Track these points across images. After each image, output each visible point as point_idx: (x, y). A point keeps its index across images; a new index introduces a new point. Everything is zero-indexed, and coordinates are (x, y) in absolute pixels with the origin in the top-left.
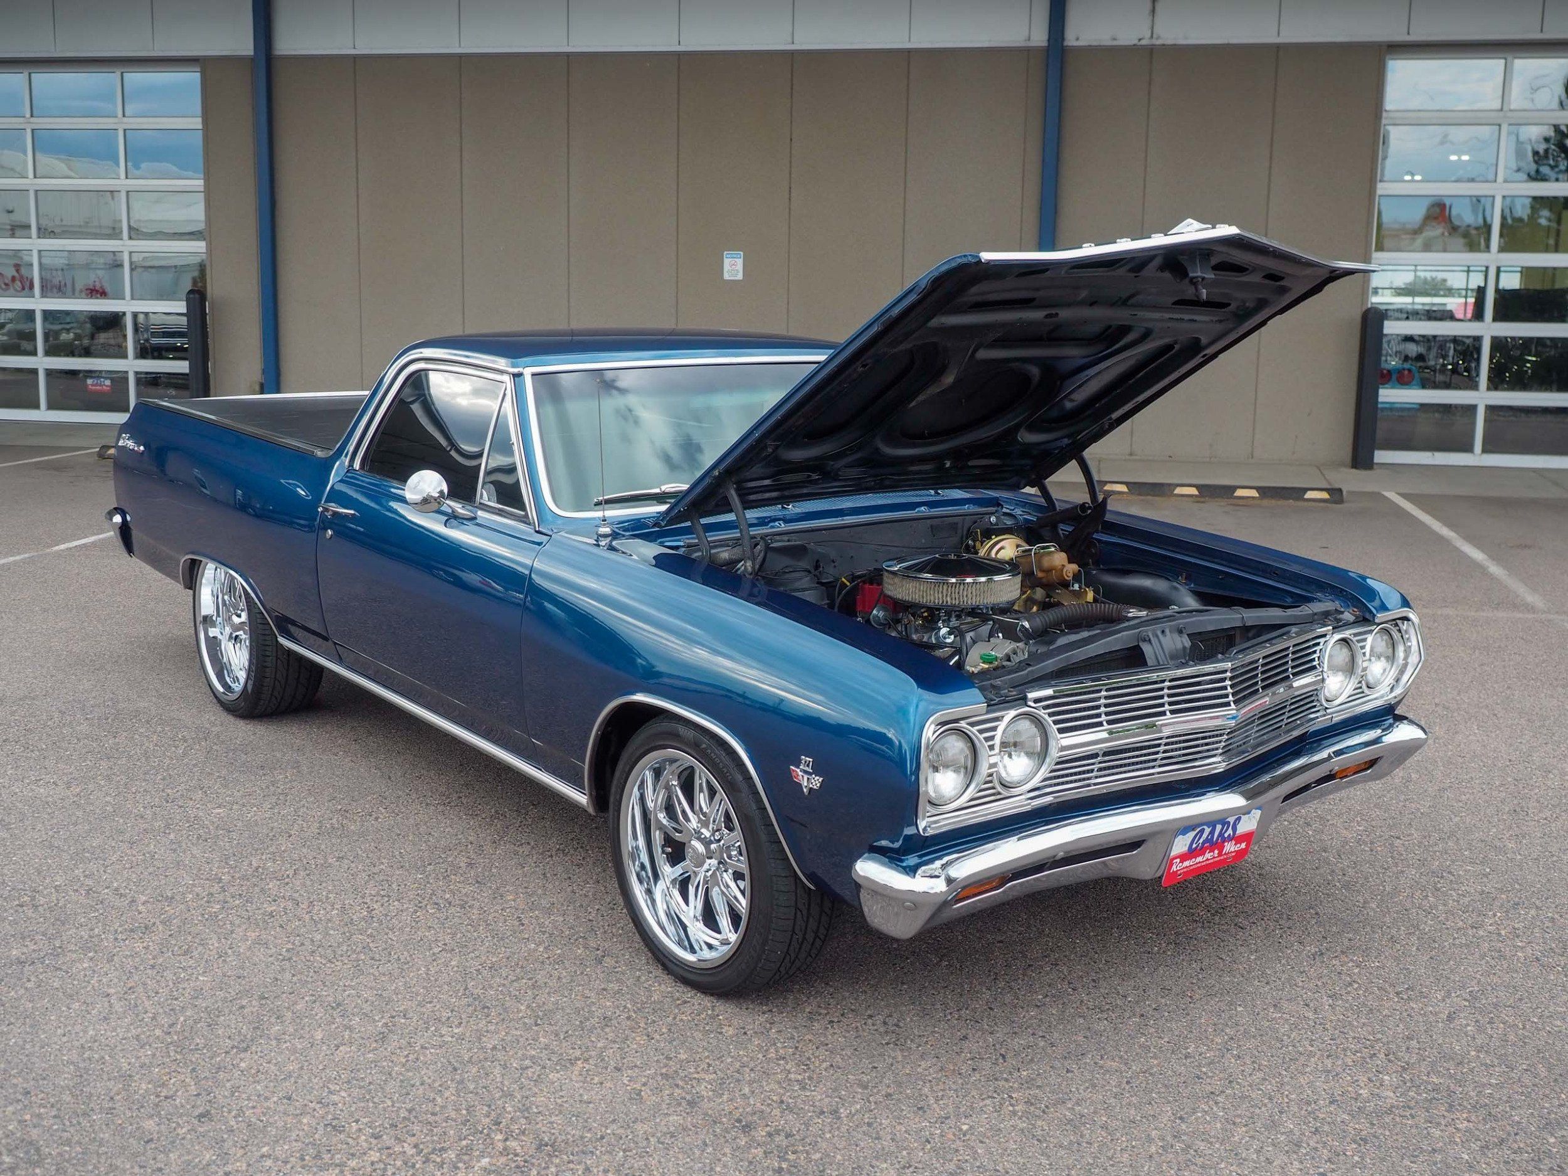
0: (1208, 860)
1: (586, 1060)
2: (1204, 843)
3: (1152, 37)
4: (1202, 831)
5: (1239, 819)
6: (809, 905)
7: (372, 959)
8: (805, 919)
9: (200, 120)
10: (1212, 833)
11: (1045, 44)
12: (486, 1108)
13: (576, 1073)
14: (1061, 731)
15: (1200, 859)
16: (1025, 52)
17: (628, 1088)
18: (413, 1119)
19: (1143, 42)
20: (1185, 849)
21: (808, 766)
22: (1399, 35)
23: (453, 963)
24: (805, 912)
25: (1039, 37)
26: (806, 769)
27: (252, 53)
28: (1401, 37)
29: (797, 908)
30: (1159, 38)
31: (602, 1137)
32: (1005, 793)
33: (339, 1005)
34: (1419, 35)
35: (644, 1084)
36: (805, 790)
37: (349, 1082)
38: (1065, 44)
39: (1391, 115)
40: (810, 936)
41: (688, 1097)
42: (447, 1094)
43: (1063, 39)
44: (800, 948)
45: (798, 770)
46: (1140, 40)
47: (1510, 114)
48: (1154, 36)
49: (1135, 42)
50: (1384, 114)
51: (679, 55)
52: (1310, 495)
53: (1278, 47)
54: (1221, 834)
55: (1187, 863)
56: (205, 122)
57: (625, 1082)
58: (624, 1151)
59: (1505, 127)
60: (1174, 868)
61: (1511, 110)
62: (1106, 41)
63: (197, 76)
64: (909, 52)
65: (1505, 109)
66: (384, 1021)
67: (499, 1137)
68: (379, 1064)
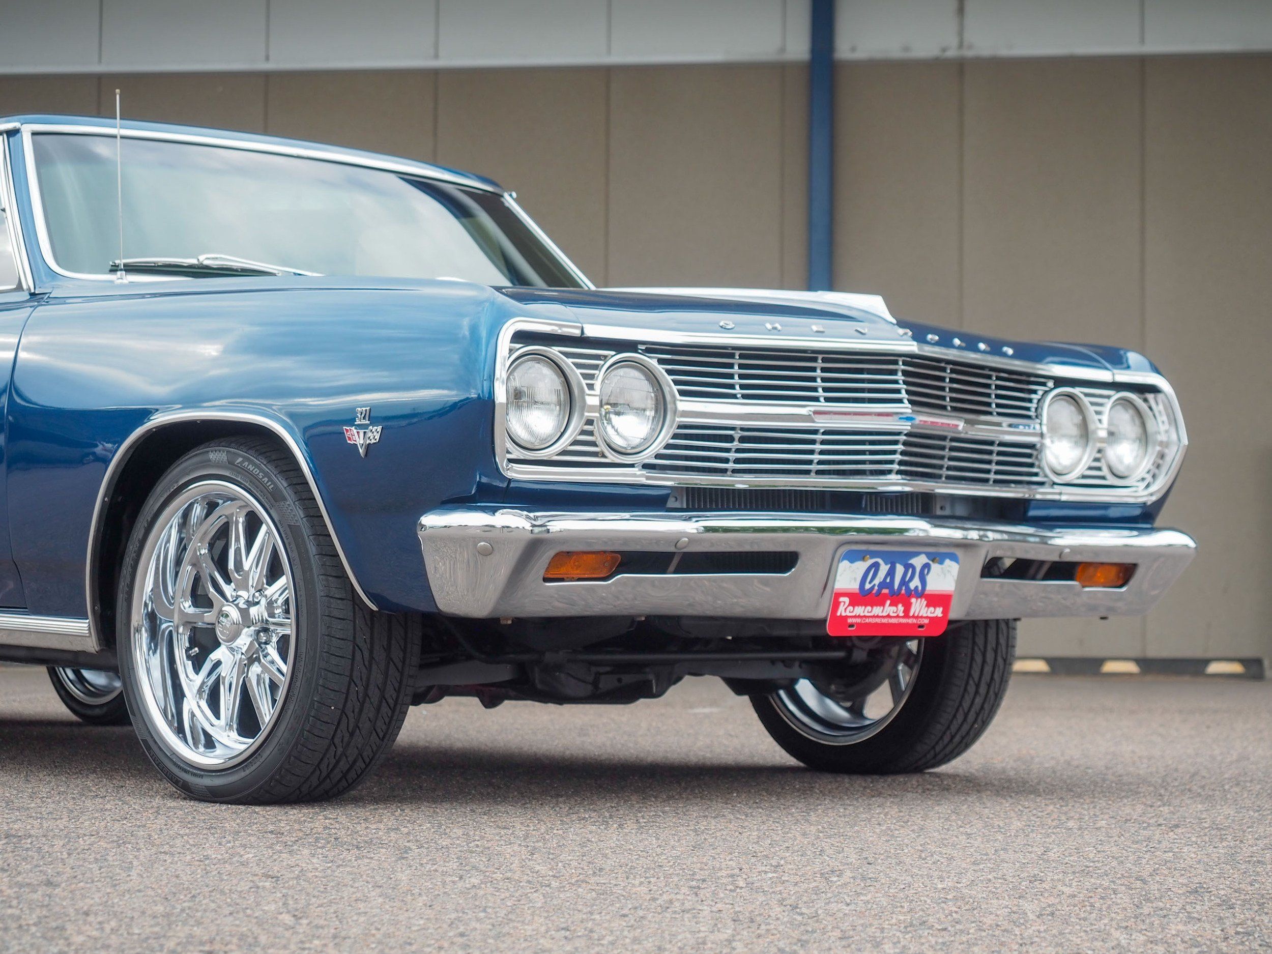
0: (888, 616)
2: (882, 585)
3: (961, 46)
4: (876, 566)
5: (927, 566)
6: (372, 644)
8: (367, 663)
10: (891, 573)
11: (807, 59)
14: (682, 393)
15: (877, 610)
16: (778, 69)
19: (949, 54)
20: (854, 586)
21: (364, 418)
24: (366, 654)
25: (798, 49)
26: (364, 422)
29: (355, 644)
30: (970, 48)
32: (612, 458)
36: (361, 451)
38: (836, 57)
40: (374, 694)
43: (833, 51)
44: (361, 711)
45: (353, 428)
46: (943, 51)
48: (964, 45)
49: (937, 53)
51: (266, 75)
52: (1214, 668)
53: (1142, 61)
54: (903, 582)
55: (859, 610)
60: (841, 611)
64: (608, 70)
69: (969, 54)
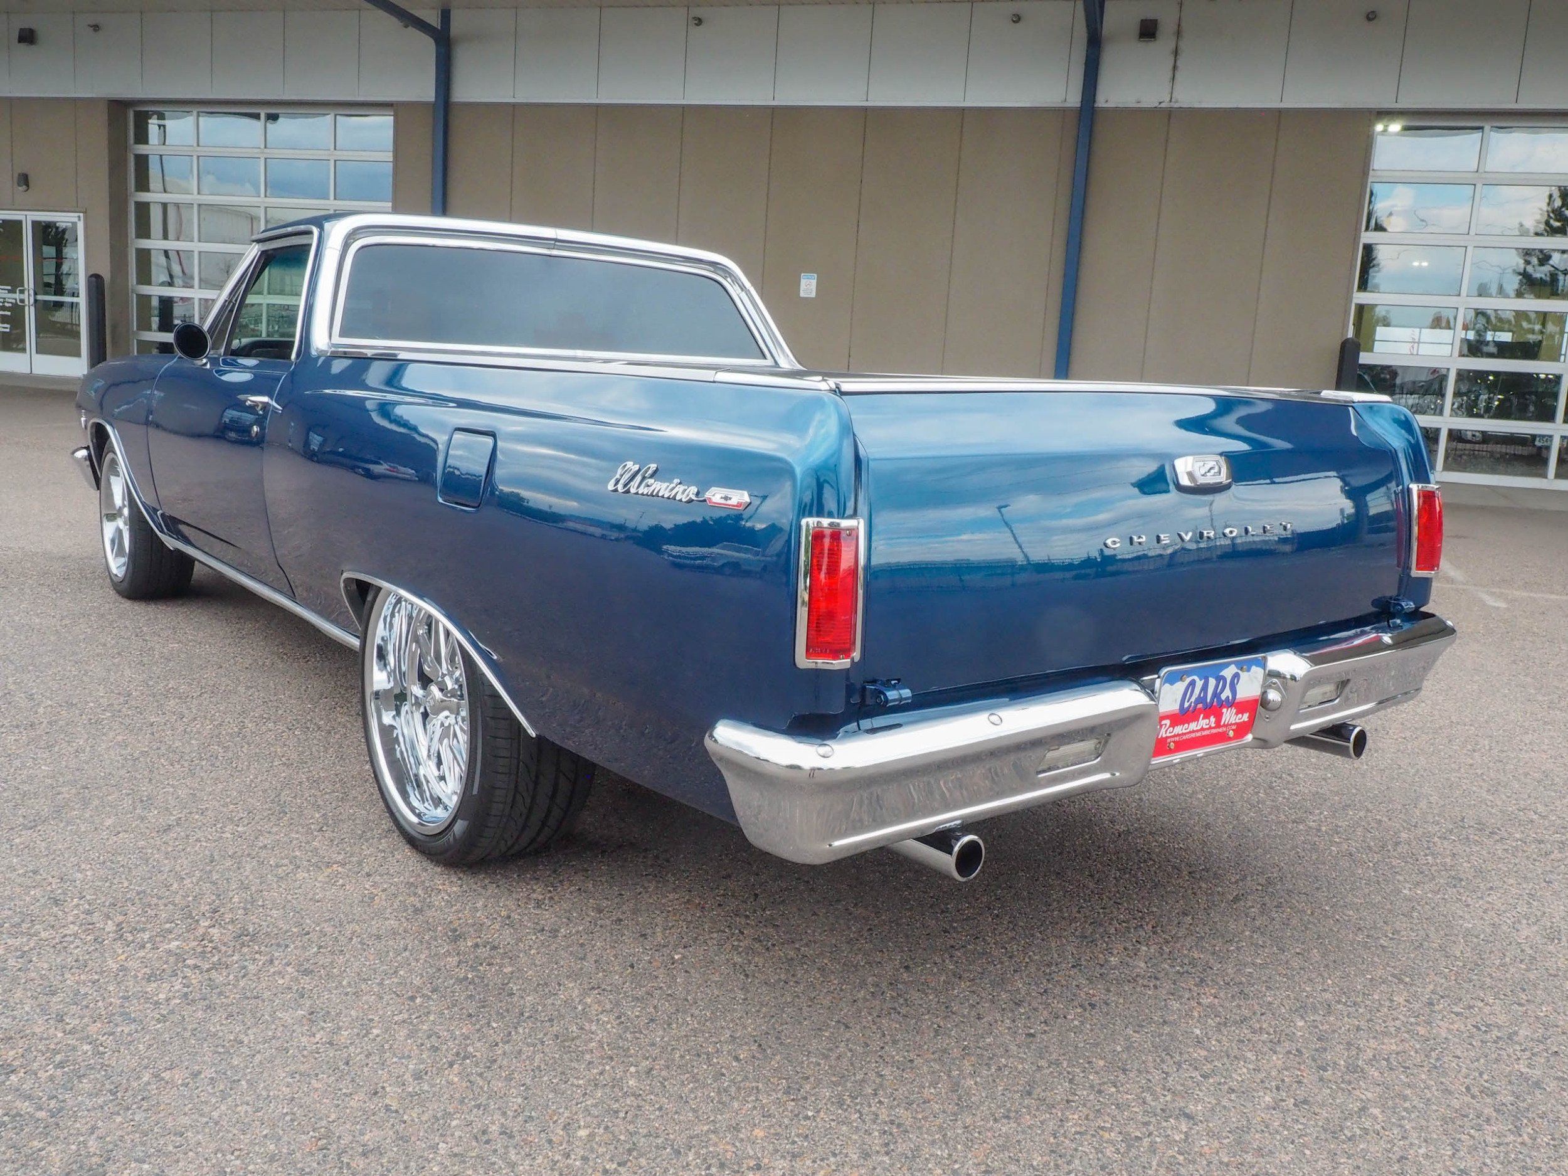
1: (343, 865)
3: (1171, 101)
7: (213, 765)
9: (391, 154)
11: (1079, 105)
12: (214, 897)
13: (326, 874)
16: (1061, 112)
17: (366, 892)
18: (137, 901)
19: (1163, 105)
23: (283, 775)
25: (1074, 100)
27: (433, 100)
28: (1389, 104)
30: (1177, 102)
31: (308, 933)
33: (150, 799)
35: (384, 890)
37: (104, 862)
38: (1096, 106)
39: (1379, 173)
41: (418, 905)
42: (187, 881)
43: (1094, 102)
46: (1160, 103)
47: (1484, 175)
48: (1173, 100)
49: (1156, 105)
50: (1371, 173)
51: (773, 108)
53: (1280, 111)
56: (396, 156)
57: (367, 886)
58: (320, 947)
59: (1479, 186)
61: (1485, 172)
62: (1132, 104)
63: (390, 120)
64: (963, 109)
65: (1480, 171)
66: (180, 816)
67: (206, 924)
68: (144, 851)
69: (1176, 106)
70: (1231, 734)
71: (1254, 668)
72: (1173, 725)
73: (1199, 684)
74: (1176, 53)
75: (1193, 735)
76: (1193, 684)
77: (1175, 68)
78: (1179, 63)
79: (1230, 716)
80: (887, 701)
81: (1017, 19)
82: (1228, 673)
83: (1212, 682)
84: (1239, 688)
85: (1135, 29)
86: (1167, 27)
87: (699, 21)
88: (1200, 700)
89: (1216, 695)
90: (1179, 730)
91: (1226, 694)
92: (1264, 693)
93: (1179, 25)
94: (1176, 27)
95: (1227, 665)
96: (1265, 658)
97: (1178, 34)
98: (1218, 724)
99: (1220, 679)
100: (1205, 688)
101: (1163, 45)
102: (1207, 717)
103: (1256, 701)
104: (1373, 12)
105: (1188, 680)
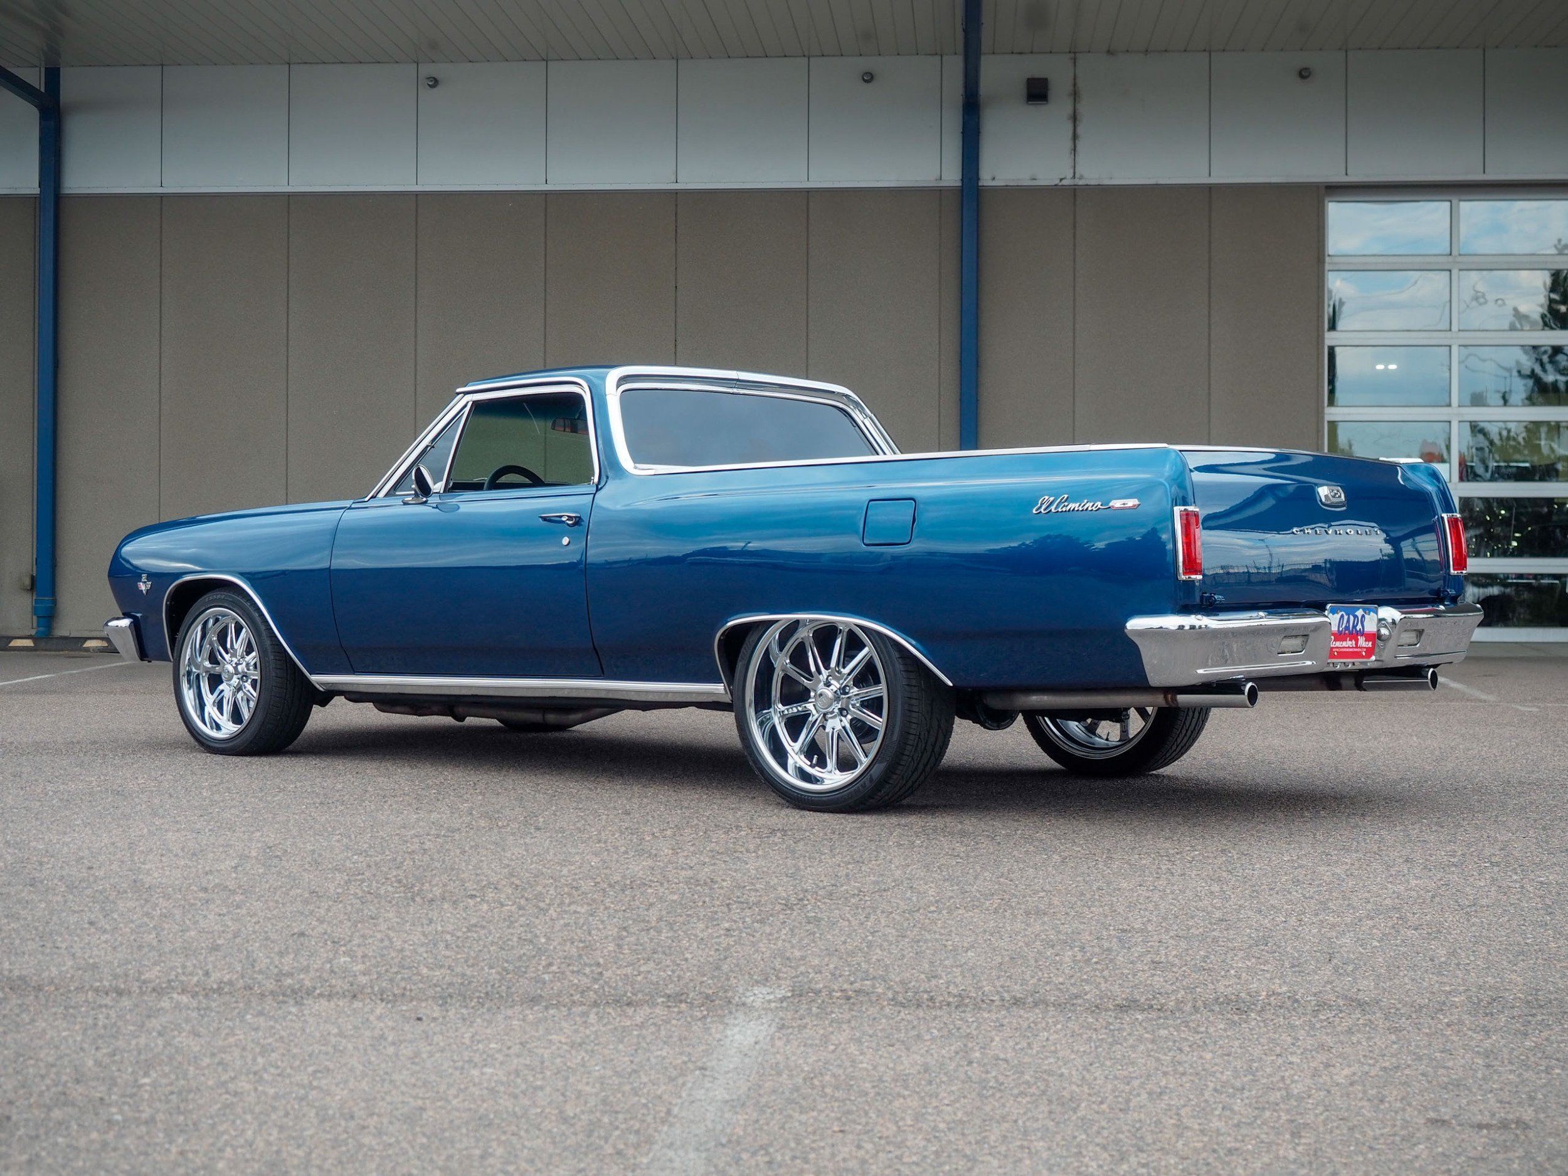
3: (1074, 177)
11: (960, 184)
16: (936, 193)
19: (1064, 182)
22: (1337, 176)
25: (952, 177)
27: (37, 191)
28: (1339, 177)
30: (1081, 178)
34: (1355, 177)
38: (980, 184)
39: (1335, 260)
43: (978, 179)
46: (1061, 180)
47: (1460, 259)
48: (1077, 176)
49: (1057, 182)
50: (1327, 259)
51: (546, 194)
53: (1210, 189)
59: (1455, 272)
61: (1460, 255)
62: (1026, 182)
64: (808, 192)
65: (1455, 252)
69: (1081, 183)
70: (1364, 654)
71: (1372, 613)
72: (1336, 640)
73: (1346, 617)
74: (1074, 118)
75: (1345, 650)
76: (1342, 616)
77: (1075, 137)
78: (1079, 130)
79: (1362, 641)
80: (1216, 600)
81: (868, 78)
82: (1360, 613)
83: (1352, 618)
84: (1365, 624)
85: (1022, 89)
86: (1059, 87)
87: (434, 82)
88: (1347, 628)
89: (1354, 627)
90: (1338, 644)
91: (1359, 627)
92: (1379, 630)
93: (1075, 85)
94: (1072, 88)
95: (1358, 609)
96: (1377, 608)
97: (1075, 95)
98: (1357, 647)
99: (1355, 617)
100: (1348, 621)
101: (1058, 108)
102: (1351, 640)
103: (1374, 634)
104: (1306, 69)
105: (1340, 614)
